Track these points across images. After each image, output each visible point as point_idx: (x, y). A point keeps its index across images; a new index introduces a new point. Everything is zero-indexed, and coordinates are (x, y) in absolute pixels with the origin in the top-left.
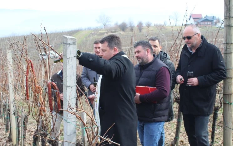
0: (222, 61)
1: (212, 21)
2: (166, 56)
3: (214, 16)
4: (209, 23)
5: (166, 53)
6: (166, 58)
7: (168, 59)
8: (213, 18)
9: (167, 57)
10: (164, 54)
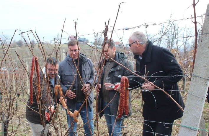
0: (172, 61)
1: (83, 41)
2: (123, 56)
3: (85, 38)
4: (82, 43)
5: (123, 53)
6: (123, 57)
7: (126, 58)
8: (84, 39)
9: (125, 57)
10: (121, 54)
